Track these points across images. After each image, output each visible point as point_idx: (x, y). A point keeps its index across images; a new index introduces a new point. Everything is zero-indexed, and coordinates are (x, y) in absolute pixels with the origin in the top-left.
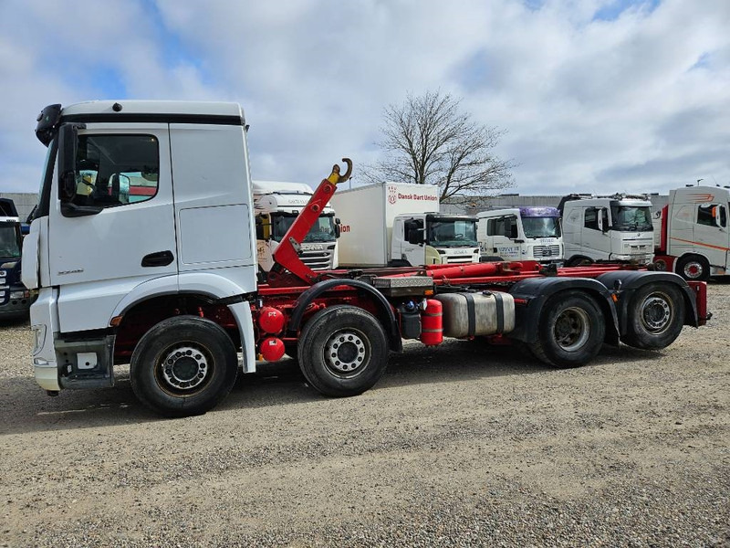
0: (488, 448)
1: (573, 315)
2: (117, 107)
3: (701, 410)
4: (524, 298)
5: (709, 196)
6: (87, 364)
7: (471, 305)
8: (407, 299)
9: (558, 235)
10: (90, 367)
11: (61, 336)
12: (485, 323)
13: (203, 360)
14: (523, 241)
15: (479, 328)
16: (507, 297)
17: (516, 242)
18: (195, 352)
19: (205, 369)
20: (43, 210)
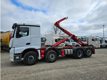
0: (72, 68)
1: (79, 52)
2: (24, 24)
3: (96, 64)
4: (74, 50)
5: (93, 37)
7: (67, 51)
8: (59, 50)
10: (18, 58)
11: (14, 54)
12: (69, 53)
13: (33, 58)
15: (68, 54)
16: (72, 50)
17: (70, 42)
18: (33, 56)
20: (13, 37)
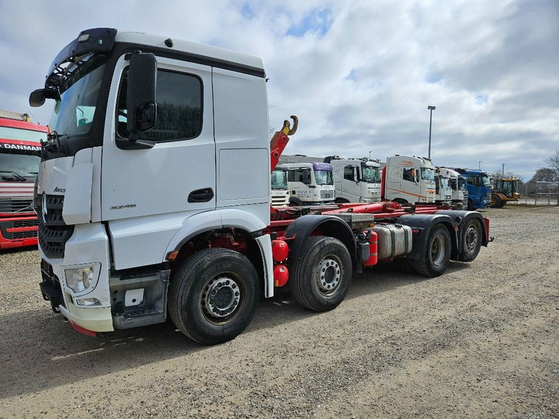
2: (169, 43)
5: (410, 162)
6: (134, 301)
9: (331, 183)
10: (136, 303)
11: (114, 273)
12: (400, 247)
13: (237, 290)
14: (315, 187)
15: (396, 252)
16: (409, 229)
17: (310, 187)
18: (232, 282)
19: (239, 297)
20: (97, 138)
